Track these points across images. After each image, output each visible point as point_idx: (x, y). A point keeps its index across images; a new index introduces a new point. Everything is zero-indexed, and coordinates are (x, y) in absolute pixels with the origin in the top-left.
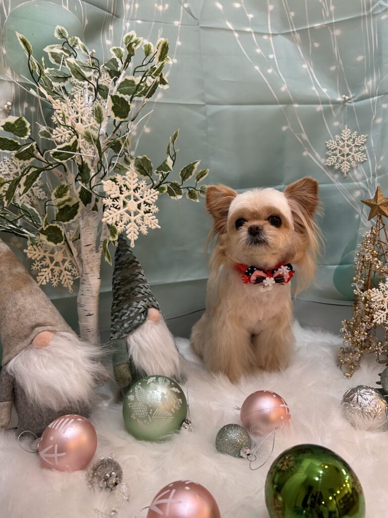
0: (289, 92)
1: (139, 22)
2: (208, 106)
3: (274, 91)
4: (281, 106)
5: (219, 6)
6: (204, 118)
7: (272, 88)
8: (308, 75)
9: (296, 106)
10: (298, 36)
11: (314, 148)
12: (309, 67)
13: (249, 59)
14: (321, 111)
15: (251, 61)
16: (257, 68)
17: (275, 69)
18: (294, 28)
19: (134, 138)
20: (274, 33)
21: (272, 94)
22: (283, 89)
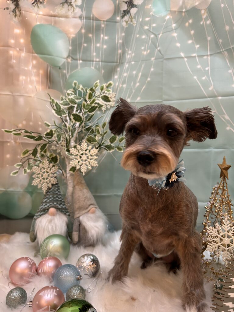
0: (214, 90)
1: (133, 63)
2: (164, 102)
3: (204, 90)
4: (209, 99)
5: (178, 45)
8: (232, 77)
9: (220, 98)
10: (226, 53)
12: (233, 72)
13: (191, 72)
15: (192, 74)
16: (195, 77)
17: (208, 76)
18: (223, 49)
20: (211, 54)
21: (203, 92)
22: (210, 89)
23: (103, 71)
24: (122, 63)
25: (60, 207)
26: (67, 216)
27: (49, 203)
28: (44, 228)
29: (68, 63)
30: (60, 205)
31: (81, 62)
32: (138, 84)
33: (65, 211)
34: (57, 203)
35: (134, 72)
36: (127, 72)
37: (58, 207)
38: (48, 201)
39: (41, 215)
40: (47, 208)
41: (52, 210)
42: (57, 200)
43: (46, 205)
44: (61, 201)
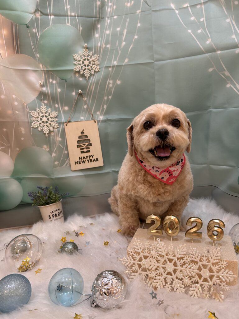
0: (213, 44)
1: (115, 17)
2: (156, 63)
4: (207, 55)
6: (152, 70)
7: (200, 43)
8: (231, 27)
9: (219, 52)
12: (231, 21)
15: (186, 27)
16: (190, 31)
17: (204, 28)
19: (111, 88)
21: (200, 47)
22: (208, 42)
23: (81, 28)
24: (103, 18)
29: (37, 19)
31: (52, 17)
32: (124, 43)
35: (118, 29)
36: (109, 29)
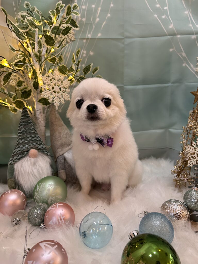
0: (174, 28)
2: (126, 39)
3: (165, 28)
4: (169, 37)
6: (122, 45)
7: (164, 27)
8: (188, 17)
9: (179, 36)
11: (189, 61)
12: (189, 13)
13: (151, 11)
14: (195, 38)
15: (152, 12)
16: (156, 16)
17: (167, 16)
19: (85, 58)
21: (164, 30)
22: (171, 27)
25: (40, 147)
26: (49, 157)
27: (27, 144)
28: (28, 173)
30: (40, 145)
32: (98, 19)
33: (46, 151)
34: (37, 144)
35: (93, 6)
37: (38, 148)
38: (26, 141)
39: (19, 159)
40: (26, 150)
41: (33, 151)
42: (36, 140)
43: (24, 146)
44: (40, 140)
